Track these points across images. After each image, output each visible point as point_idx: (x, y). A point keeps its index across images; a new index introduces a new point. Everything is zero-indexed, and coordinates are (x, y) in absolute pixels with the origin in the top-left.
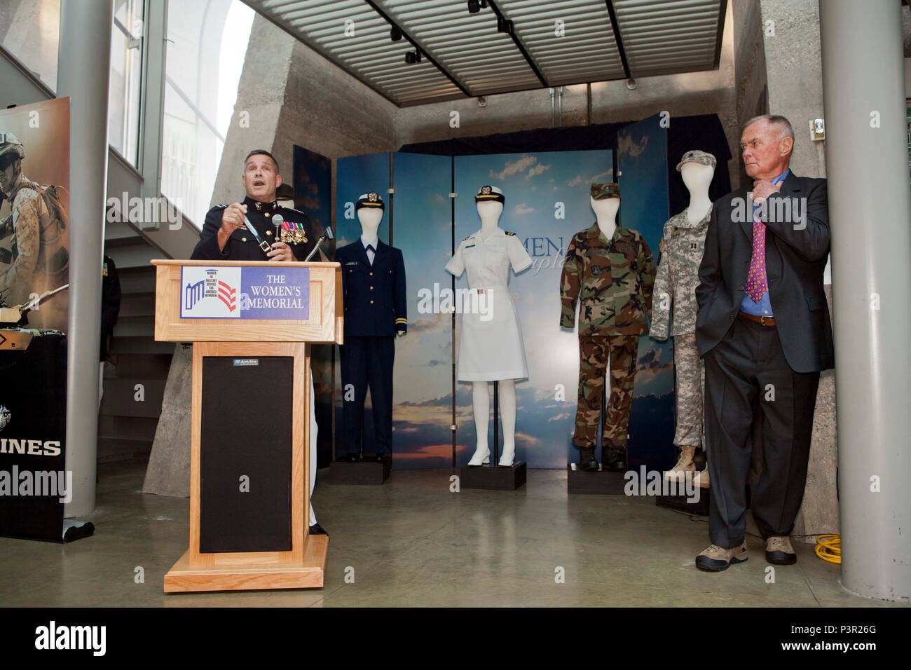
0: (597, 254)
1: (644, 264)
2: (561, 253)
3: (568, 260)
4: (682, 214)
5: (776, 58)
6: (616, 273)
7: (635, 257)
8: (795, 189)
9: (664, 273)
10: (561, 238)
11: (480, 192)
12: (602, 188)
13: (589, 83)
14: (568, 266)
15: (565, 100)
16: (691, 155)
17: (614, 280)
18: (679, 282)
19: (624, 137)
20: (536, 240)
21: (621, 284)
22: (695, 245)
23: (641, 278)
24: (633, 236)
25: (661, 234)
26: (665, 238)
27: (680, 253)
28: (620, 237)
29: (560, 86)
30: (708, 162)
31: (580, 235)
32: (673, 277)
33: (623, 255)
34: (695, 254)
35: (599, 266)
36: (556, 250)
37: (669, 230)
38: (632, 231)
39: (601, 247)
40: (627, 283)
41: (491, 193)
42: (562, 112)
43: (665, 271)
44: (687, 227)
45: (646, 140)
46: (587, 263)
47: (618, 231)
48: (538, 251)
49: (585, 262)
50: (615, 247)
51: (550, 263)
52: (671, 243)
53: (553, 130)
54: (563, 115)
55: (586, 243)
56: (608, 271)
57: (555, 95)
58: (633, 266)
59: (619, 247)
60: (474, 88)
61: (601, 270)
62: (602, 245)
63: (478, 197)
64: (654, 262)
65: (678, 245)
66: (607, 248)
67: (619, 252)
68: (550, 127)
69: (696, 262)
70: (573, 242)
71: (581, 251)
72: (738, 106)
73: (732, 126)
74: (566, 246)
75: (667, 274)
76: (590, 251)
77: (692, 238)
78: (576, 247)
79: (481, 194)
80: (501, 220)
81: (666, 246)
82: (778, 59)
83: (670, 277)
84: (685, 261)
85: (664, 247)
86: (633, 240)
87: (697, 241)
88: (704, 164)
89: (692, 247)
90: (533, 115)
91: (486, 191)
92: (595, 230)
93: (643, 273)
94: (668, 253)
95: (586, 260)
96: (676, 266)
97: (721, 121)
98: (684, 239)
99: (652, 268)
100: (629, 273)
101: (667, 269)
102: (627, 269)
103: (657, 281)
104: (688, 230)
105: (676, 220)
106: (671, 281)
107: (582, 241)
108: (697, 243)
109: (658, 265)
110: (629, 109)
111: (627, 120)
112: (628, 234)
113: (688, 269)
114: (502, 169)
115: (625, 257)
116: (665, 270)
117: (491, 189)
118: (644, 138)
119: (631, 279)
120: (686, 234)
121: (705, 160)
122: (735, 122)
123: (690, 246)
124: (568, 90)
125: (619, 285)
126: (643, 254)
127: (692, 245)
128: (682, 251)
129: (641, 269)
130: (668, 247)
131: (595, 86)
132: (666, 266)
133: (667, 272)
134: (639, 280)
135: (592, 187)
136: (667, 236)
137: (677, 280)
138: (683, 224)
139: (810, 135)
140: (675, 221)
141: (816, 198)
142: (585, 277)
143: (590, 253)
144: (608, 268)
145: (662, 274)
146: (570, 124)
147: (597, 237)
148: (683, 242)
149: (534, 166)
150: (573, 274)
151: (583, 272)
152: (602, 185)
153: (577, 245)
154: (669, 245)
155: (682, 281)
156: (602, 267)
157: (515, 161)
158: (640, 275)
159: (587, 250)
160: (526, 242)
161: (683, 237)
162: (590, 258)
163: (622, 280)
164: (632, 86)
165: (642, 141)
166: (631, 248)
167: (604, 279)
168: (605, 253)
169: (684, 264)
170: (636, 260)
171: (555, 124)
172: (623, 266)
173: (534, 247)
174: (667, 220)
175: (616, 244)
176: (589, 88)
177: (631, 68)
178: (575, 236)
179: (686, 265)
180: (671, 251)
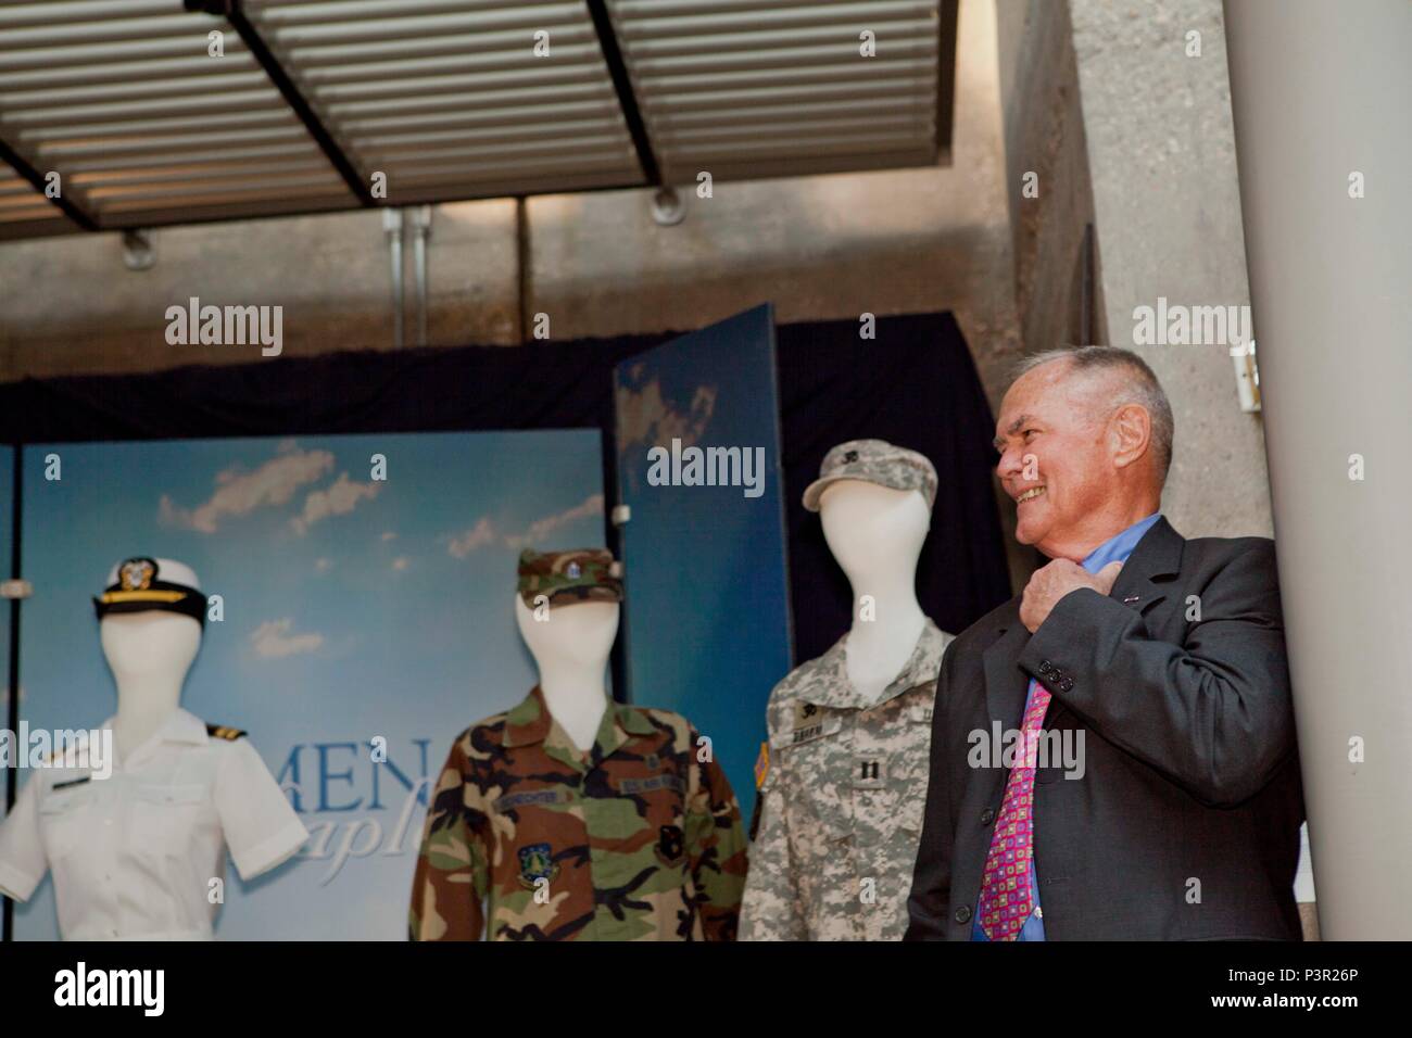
0: (544, 806)
1: (707, 833)
2: (421, 797)
3: (435, 827)
4: (829, 658)
5: (1120, 138)
6: (607, 872)
7: (677, 811)
8: (1163, 571)
9: (772, 867)
10: (423, 744)
11: (113, 579)
12: (557, 567)
13: (521, 198)
14: (435, 848)
15: (440, 254)
16: (851, 456)
17: (601, 896)
18: (826, 899)
19: (636, 389)
20: (332, 754)
21: (627, 911)
22: (875, 765)
23: (698, 887)
24: (665, 736)
25: (756, 727)
26: (774, 742)
27: (826, 796)
28: (621, 738)
29: (419, 204)
30: (908, 480)
31: (479, 736)
32: (806, 882)
33: (630, 805)
34: (876, 799)
35: (548, 847)
36: (400, 786)
37: (787, 716)
38: (665, 719)
39: (553, 778)
40: (647, 907)
41: (156, 584)
42: (427, 294)
43: (777, 862)
44: (847, 703)
45: (711, 399)
46: (504, 835)
47: (615, 719)
48: (338, 793)
49: (497, 831)
50: (606, 774)
51: (383, 836)
52: (794, 759)
53: (396, 357)
54: (434, 303)
55: (499, 765)
56: (577, 865)
57: (405, 234)
58: (670, 844)
59: (619, 777)
60: (103, 201)
61: (554, 860)
62: (557, 773)
63: (106, 598)
64: (742, 826)
65: (816, 768)
66: (574, 780)
67: (617, 795)
68: (383, 345)
69: (881, 827)
70: (456, 760)
71: (483, 792)
72: (1019, 287)
73: (1001, 353)
74: (434, 775)
75: (785, 872)
76: (515, 792)
77: (864, 743)
78: (465, 779)
79: (117, 588)
80: (192, 687)
81: (777, 771)
82: (1126, 142)
83: (794, 882)
84: (843, 823)
85: (770, 776)
86: (666, 750)
87: (881, 751)
88: (895, 487)
89: (864, 775)
90: (324, 303)
91: (137, 575)
92: (532, 714)
93: (705, 870)
94: (786, 795)
95: (503, 825)
96: (812, 843)
97: (969, 337)
98: (835, 747)
99: (738, 850)
100: (653, 870)
101: (783, 851)
102: (647, 856)
103: (749, 897)
104: (849, 713)
105: (807, 678)
106: (798, 896)
107: (485, 756)
108: (882, 761)
109: (753, 839)
110: (661, 289)
111: (655, 326)
112: (648, 729)
113: (853, 852)
114: (204, 494)
115: (642, 811)
116: (774, 857)
117: (156, 569)
118: (702, 392)
119: (661, 890)
120: (845, 728)
121: (898, 473)
122: (1012, 341)
123: (859, 771)
124: (449, 221)
125: (620, 916)
126: (704, 798)
127: (865, 766)
128: (830, 788)
129: (697, 851)
130: (784, 774)
131: (542, 208)
132: (781, 843)
133: (785, 863)
134: (691, 892)
135: (522, 562)
136: (780, 737)
137: (817, 892)
138: (832, 693)
139: (1236, 392)
140: (804, 683)
141: (1226, 599)
142: (498, 889)
143: (517, 800)
144: (581, 854)
145: (765, 870)
146: (455, 336)
147: (542, 741)
148: (832, 758)
149: (324, 482)
150: (456, 878)
151: (490, 870)
152: (552, 557)
153: (469, 771)
154: (787, 767)
155: (835, 897)
156: (559, 848)
157: (253, 465)
158: (696, 877)
159: (504, 792)
160: (293, 760)
161: (832, 738)
162: (515, 818)
163: (632, 897)
164: (668, 210)
165: (695, 403)
166: (659, 778)
167: (564, 895)
168: (570, 798)
169: (839, 834)
170: (678, 822)
171: (404, 337)
172: (629, 846)
173: (324, 777)
174: (780, 675)
175: (607, 767)
176: (522, 218)
177: (663, 153)
178: (460, 739)
179: (844, 840)
180: (795, 787)
